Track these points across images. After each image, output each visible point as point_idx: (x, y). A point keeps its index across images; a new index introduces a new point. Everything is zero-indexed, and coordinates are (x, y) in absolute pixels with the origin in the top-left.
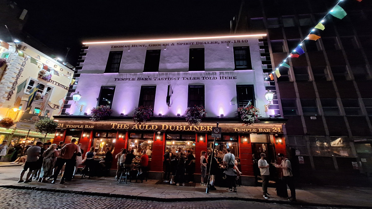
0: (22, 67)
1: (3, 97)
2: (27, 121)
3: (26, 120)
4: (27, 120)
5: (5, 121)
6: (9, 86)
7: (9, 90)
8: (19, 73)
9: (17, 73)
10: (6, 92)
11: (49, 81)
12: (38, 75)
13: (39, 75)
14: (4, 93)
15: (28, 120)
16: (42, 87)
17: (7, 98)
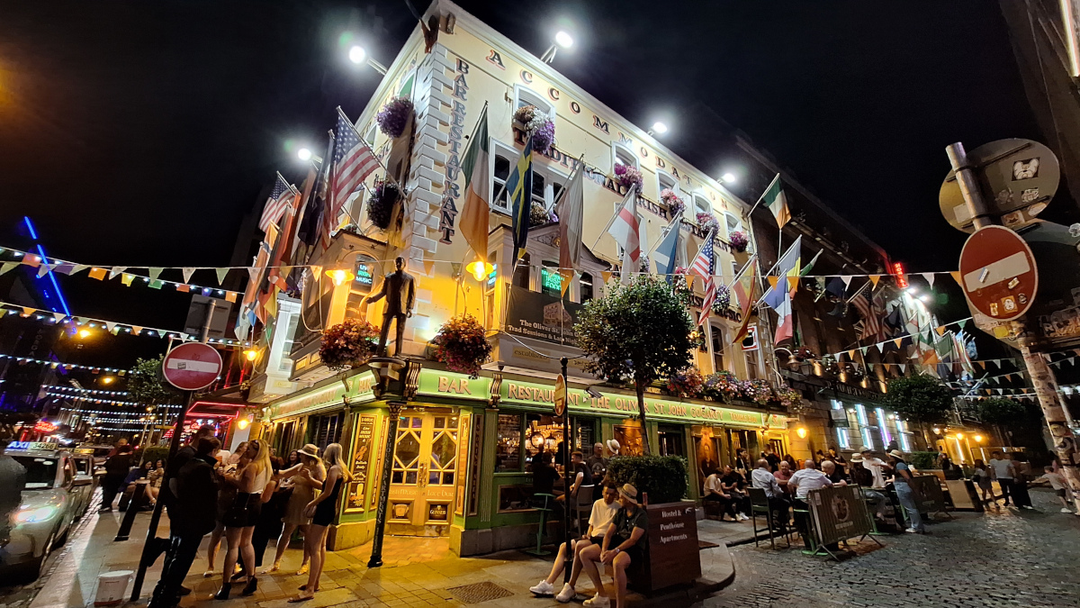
0: (459, 100)
1: (429, 230)
2: (533, 329)
3: (527, 324)
4: (530, 325)
5: (457, 334)
6: (438, 181)
7: (439, 196)
8: (456, 123)
9: (451, 126)
10: (433, 207)
11: (553, 156)
12: (511, 129)
13: (515, 129)
14: (428, 211)
15: (536, 325)
16: (536, 184)
17: (441, 235)
